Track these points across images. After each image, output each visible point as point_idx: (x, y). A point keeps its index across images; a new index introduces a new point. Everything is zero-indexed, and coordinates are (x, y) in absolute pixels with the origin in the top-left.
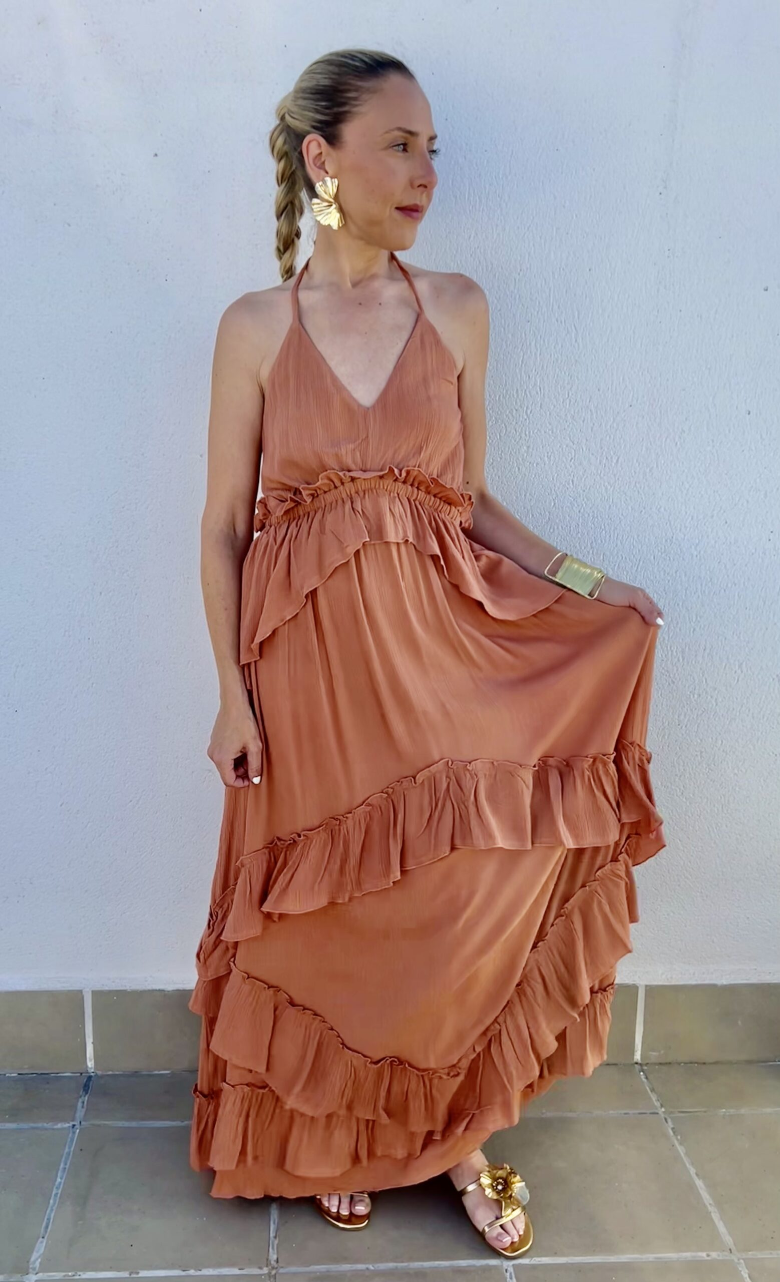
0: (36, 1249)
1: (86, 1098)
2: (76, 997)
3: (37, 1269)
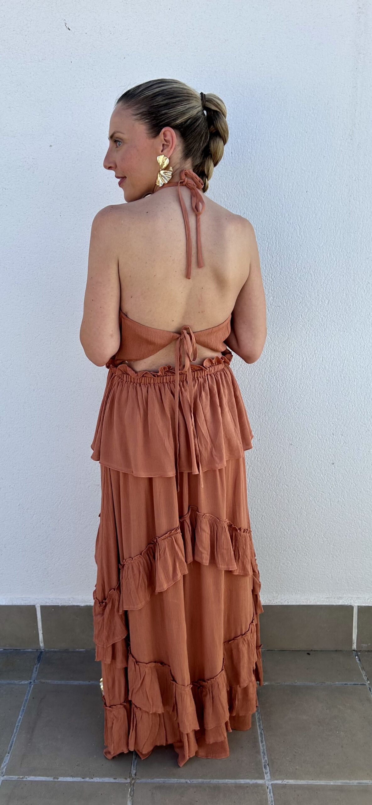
1: (39, 665)
2: (32, 609)
3: (4, 773)
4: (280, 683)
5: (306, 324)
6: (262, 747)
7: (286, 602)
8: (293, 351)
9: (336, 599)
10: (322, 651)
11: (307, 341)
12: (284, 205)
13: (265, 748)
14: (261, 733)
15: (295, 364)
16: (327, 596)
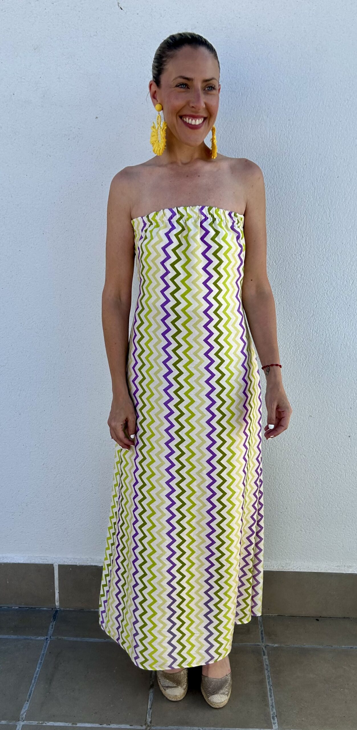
0: (24, 707)
1: (54, 623)
2: (50, 568)
3: (24, 718)
4: (289, 645)
5: (331, 302)
6: (271, 701)
7: (298, 569)
8: (318, 327)
9: (346, 568)
10: (331, 618)
11: (331, 318)
12: (316, 189)
13: (273, 702)
14: (270, 689)
15: (319, 339)
16: (338, 565)
